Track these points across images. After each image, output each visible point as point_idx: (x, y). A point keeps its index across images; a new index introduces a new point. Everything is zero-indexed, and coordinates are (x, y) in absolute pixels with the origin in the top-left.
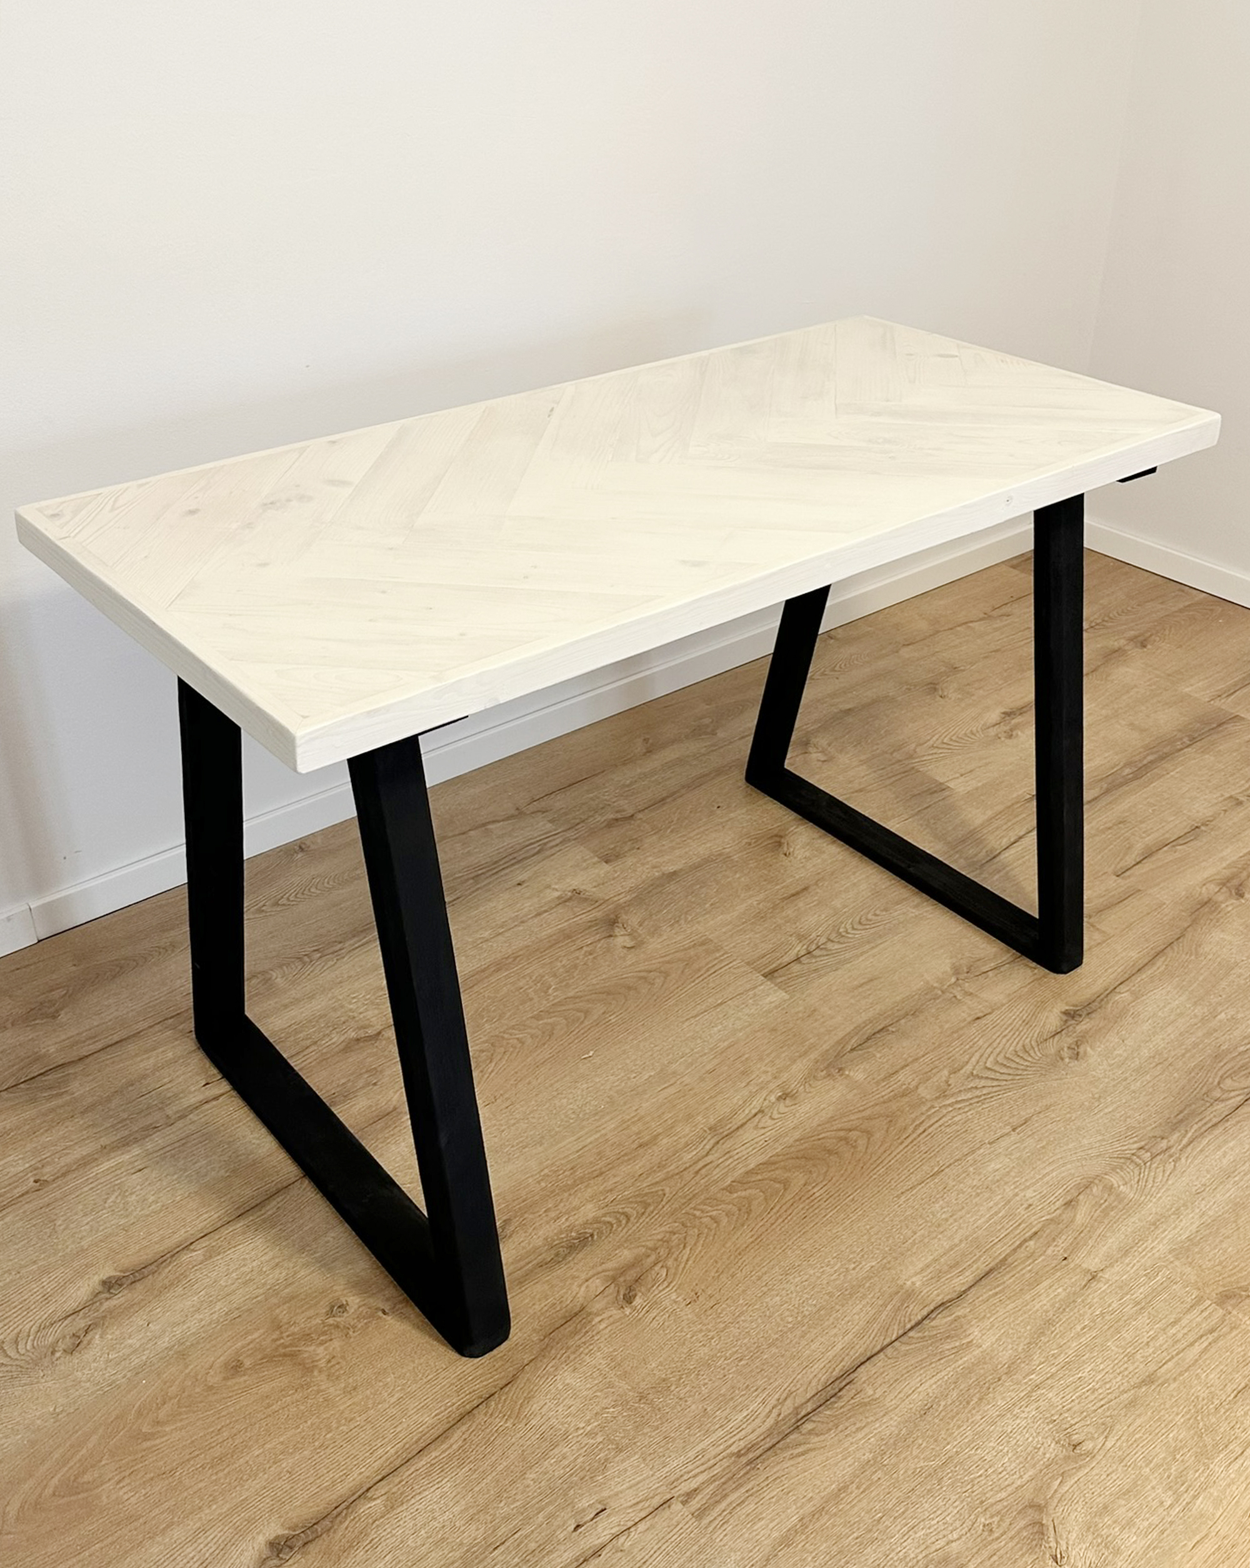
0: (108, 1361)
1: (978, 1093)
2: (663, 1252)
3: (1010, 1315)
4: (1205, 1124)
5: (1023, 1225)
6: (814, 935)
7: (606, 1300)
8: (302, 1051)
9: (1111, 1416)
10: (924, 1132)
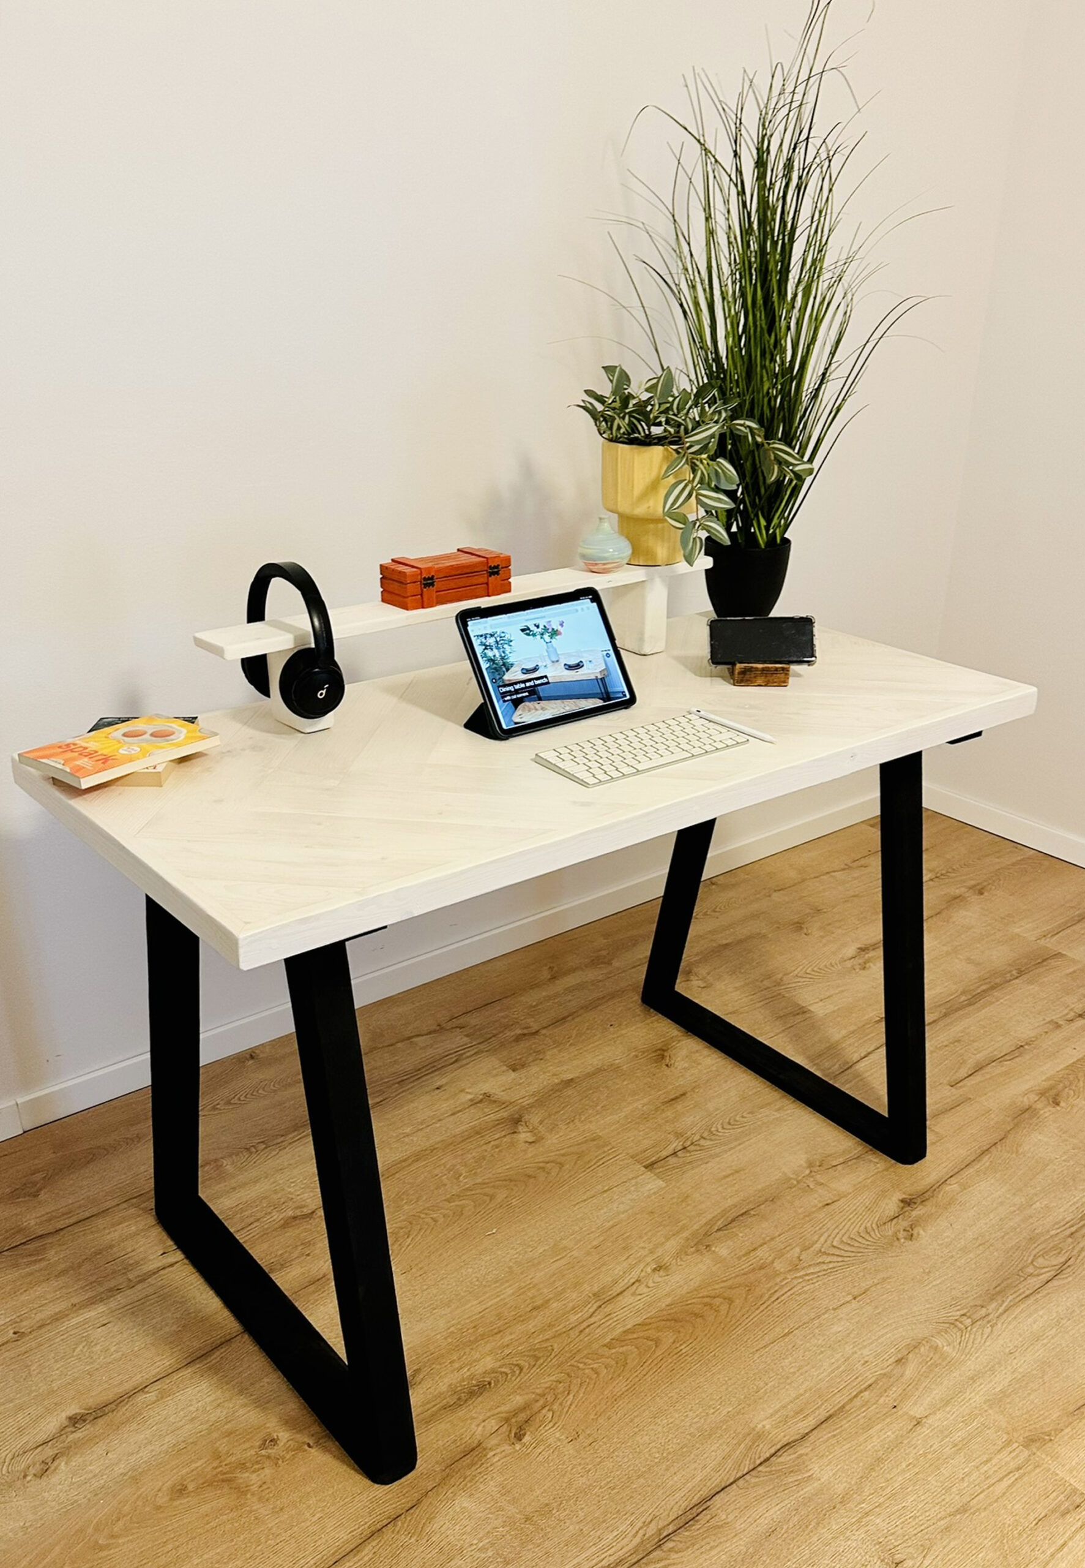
0: (72, 1484)
1: (825, 1267)
2: (550, 1398)
3: (845, 1454)
4: (1020, 1295)
5: (860, 1379)
6: (689, 1133)
7: (499, 1438)
8: (247, 1227)
9: (929, 1539)
10: (777, 1299)
